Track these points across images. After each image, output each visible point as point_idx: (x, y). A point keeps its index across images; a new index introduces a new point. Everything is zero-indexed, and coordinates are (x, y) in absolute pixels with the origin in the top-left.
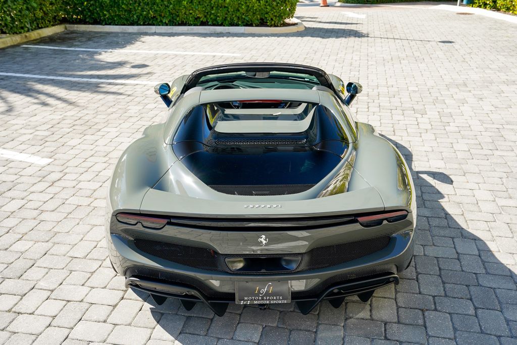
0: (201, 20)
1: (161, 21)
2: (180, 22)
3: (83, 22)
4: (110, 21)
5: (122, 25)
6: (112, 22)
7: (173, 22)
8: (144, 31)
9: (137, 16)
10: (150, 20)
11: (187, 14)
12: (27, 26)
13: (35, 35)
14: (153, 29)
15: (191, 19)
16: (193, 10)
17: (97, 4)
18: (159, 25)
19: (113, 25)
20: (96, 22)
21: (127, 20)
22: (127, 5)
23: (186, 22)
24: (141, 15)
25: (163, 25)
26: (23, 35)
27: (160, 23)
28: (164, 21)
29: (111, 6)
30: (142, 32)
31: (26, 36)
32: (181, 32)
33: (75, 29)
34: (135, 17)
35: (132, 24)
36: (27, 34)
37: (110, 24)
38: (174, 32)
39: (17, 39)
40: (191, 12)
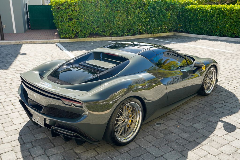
0: (235, 35)
1: (215, 34)
2: (224, 35)
3: (182, 32)
4: (193, 32)
5: (197, 34)
6: (193, 33)
7: (221, 35)
8: (205, 38)
9: (204, 31)
10: (210, 33)
11: (228, 31)
12: (157, 31)
13: (158, 35)
14: (210, 37)
15: (230, 34)
16: (231, 30)
17: (189, 24)
18: (214, 36)
19: (194, 34)
20: (188, 32)
21: (200, 32)
22: (200, 26)
23: (227, 35)
24: (206, 30)
25: (215, 36)
26: (153, 34)
27: (214, 35)
28: (216, 34)
29: (194, 26)
30: (204, 38)
31: (154, 35)
32: (222, 40)
33: (178, 34)
34: (203, 31)
35: (202, 34)
36: (154, 34)
37: (192, 34)
38: (219, 39)
39: (149, 35)
40: (230, 30)
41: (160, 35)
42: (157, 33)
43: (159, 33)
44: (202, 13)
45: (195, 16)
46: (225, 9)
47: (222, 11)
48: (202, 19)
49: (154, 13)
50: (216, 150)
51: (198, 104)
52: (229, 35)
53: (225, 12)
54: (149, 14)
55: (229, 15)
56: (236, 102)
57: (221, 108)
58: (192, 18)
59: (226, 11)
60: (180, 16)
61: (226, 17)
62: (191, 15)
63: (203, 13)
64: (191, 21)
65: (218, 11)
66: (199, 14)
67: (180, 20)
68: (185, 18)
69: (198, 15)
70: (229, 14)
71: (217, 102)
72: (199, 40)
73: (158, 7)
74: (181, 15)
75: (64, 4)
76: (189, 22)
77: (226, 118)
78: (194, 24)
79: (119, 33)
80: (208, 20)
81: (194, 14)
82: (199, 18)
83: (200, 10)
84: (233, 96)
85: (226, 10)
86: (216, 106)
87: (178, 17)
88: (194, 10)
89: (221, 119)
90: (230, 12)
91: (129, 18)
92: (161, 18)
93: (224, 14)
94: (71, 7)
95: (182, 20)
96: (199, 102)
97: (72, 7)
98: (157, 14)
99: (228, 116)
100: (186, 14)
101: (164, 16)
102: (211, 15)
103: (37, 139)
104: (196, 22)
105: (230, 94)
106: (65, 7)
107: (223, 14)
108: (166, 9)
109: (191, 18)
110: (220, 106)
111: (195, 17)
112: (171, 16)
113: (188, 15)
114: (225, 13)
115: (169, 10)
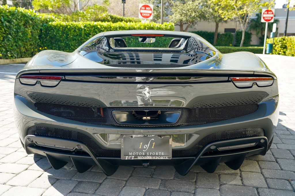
42: (15, 58)
44: (74, 31)
45: (65, 35)
48: (75, 38)
49: (9, 28)
54: (3, 29)
58: (61, 36)
59: (103, 28)
60: (43, 36)
62: (59, 33)
64: (60, 41)
65: (93, 28)
66: (70, 32)
67: (43, 41)
68: (50, 37)
69: (68, 34)
73: (14, 21)
74: (43, 34)
76: (57, 42)
78: (64, 45)
80: (83, 39)
81: (63, 32)
82: (71, 37)
83: (70, 28)
87: (40, 36)
88: (62, 27)
92: (20, 36)
95: (47, 40)
98: (15, 30)
100: (52, 33)
101: (24, 33)
102: (87, 33)
104: (67, 42)
108: (24, 25)
109: (59, 37)
111: (64, 36)
112: (32, 35)
113: (54, 33)
115: (28, 26)
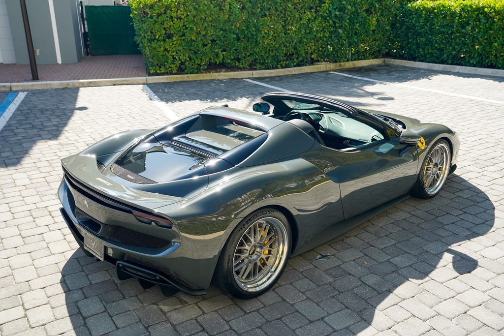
1: (469, 62)
2: (489, 64)
3: (402, 57)
4: (423, 58)
5: (432, 62)
6: (424, 60)
7: (482, 64)
8: (449, 70)
9: (447, 56)
10: (459, 60)
11: (498, 56)
12: (348, 57)
13: (349, 65)
14: (458, 68)
15: (500, 62)
17: (414, 41)
18: (467, 66)
19: (425, 62)
20: (414, 59)
21: (438, 58)
22: (439, 44)
23: (496, 64)
24: (451, 53)
25: (470, 66)
26: (338, 64)
27: (467, 64)
28: (471, 62)
29: (426, 44)
30: (446, 70)
31: (340, 65)
32: (485, 74)
33: (391, 63)
34: (445, 56)
35: (442, 62)
36: (342, 64)
37: (422, 61)
38: (477, 73)
39: (332, 66)
40: (502, 54)
41: (354, 64)
42: (348, 61)
43: (352, 60)
44: (443, 18)
45: (428, 24)
46: (492, 8)
47: (484, 14)
48: (442, 30)
49: (341, 19)
50: (428, 309)
51: (410, 215)
52: (500, 64)
53: (490, 15)
54: (331, 22)
55: (500, 21)
56: (487, 212)
57: (453, 225)
58: (422, 27)
59: (494, 14)
60: (398, 25)
61: (492, 27)
62: (419, 22)
63: (445, 17)
64: (419, 34)
65: (476, 13)
66: (437, 19)
67: (397, 33)
68: (408, 28)
69: (434, 22)
70: (499, 19)
71: (448, 212)
72: (435, 75)
73: (349, 7)
74: (398, 21)
75: (156, 5)
76: (415, 36)
77: (459, 245)
78: (425, 41)
79: (269, 61)
80: (456, 32)
81: (427, 20)
82: (437, 28)
83: (438, 12)
84: (484, 200)
85: (493, 10)
86: (445, 220)
87: (393, 25)
88: (426, 11)
89: (449, 247)
90: (501, 15)
91: (288, 32)
92: (357, 29)
93: (490, 19)
94: (169, 11)
95: (402, 32)
96: (413, 213)
97: (171, 11)
98: (348, 21)
99: (464, 242)
100: (410, 21)
101: (363, 24)
102: (463, 23)
103: (93, 283)
104: (430, 37)
105: (478, 195)
106: (157, 12)
107: (488, 20)
108: (367, 11)
109: (419, 28)
110: (453, 221)
111: (427, 26)
112: (378, 25)
113: (413, 22)
114: (491, 17)
115: (374, 12)
